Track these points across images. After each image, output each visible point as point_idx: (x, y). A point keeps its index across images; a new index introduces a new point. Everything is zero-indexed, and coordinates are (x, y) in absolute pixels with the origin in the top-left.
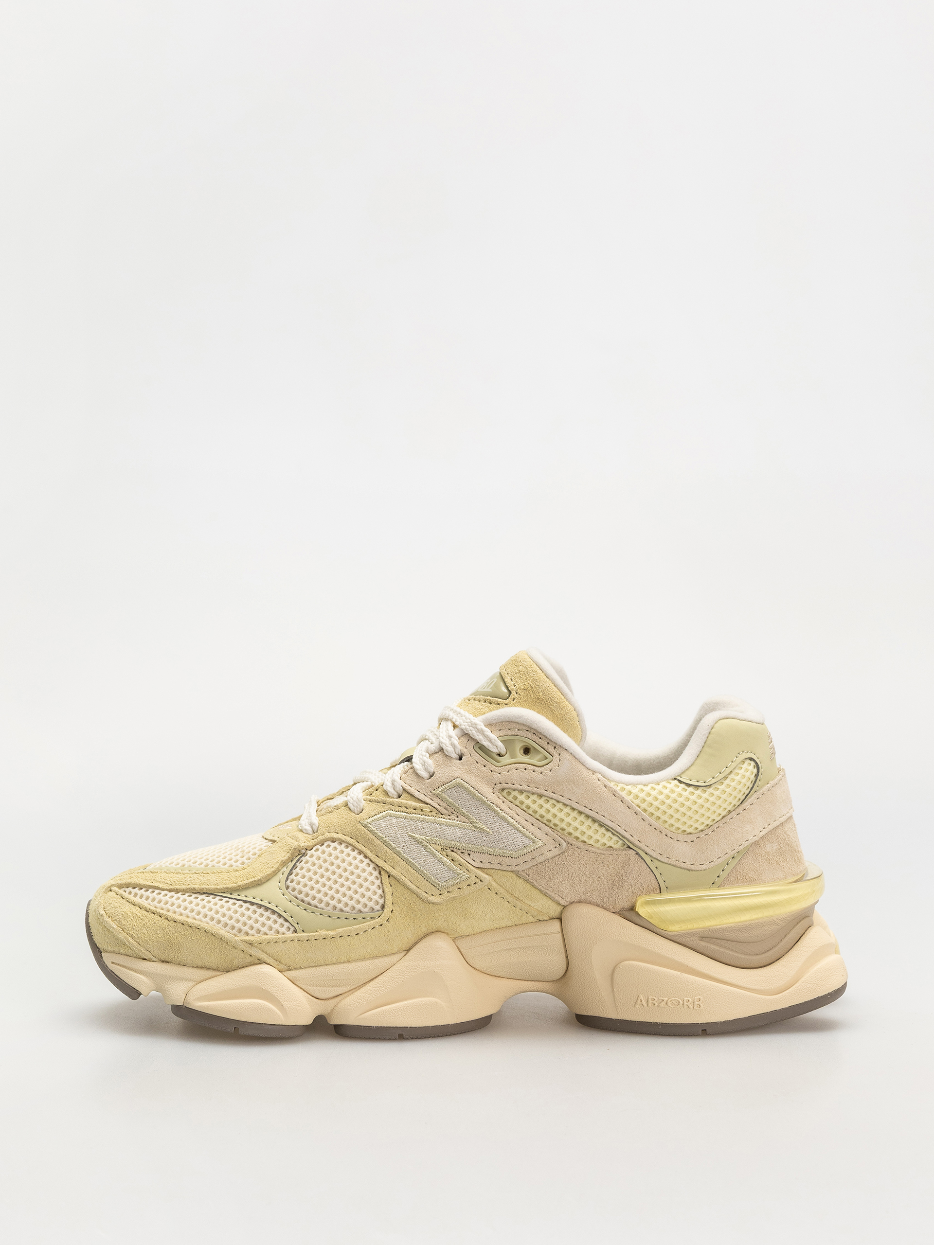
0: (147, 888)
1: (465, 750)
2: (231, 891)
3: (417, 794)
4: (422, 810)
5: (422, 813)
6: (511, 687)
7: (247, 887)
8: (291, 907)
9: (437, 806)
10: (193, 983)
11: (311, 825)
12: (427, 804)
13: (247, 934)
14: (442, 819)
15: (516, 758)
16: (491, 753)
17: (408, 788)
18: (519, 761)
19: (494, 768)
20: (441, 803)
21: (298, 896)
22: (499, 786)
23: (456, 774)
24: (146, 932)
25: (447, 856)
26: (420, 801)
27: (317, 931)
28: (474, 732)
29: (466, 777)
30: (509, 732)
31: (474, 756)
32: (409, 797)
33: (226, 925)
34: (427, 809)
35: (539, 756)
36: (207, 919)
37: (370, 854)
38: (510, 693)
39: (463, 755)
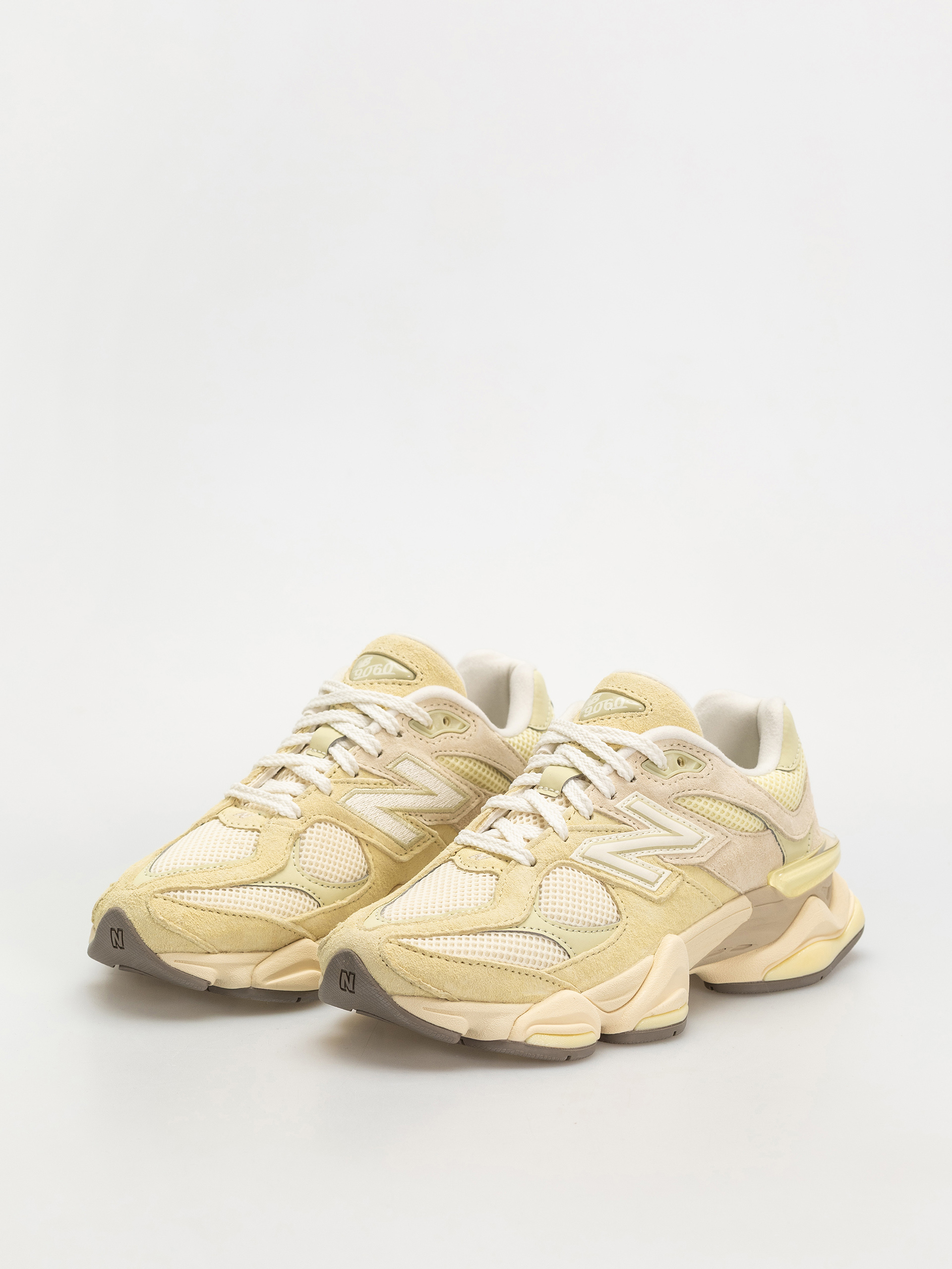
0: (189, 889)
1: (403, 728)
2: (263, 880)
3: (374, 771)
4: (381, 784)
5: (381, 786)
6: (415, 669)
7: (274, 875)
8: (312, 885)
9: (392, 779)
10: (253, 967)
11: (295, 810)
12: (385, 778)
13: (289, 915)
14: (398, 789)
15: (443, 729)
16: (423, 727)
17: (364, 767)
18: (445, 731)
19: (429, 740)
20: (395, 775)
21: (314, 875)
22: (436, 755)
23: (403, 749)
24: (209, 929)
25: (407, 819)
26: (377, 777)
27: (334, 902)
28: (409, 711)
29: (410, 750)
30: (433, 708)
31: (409, 732)
32: (366, 775)
33: (273, 911)
34: (384, 782)
35: (459, 725)
36: (258, 908)
37: (351, 829)
38: (415, 675)
39: (402, 732)
